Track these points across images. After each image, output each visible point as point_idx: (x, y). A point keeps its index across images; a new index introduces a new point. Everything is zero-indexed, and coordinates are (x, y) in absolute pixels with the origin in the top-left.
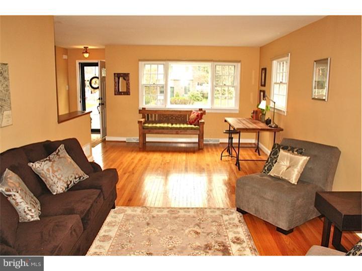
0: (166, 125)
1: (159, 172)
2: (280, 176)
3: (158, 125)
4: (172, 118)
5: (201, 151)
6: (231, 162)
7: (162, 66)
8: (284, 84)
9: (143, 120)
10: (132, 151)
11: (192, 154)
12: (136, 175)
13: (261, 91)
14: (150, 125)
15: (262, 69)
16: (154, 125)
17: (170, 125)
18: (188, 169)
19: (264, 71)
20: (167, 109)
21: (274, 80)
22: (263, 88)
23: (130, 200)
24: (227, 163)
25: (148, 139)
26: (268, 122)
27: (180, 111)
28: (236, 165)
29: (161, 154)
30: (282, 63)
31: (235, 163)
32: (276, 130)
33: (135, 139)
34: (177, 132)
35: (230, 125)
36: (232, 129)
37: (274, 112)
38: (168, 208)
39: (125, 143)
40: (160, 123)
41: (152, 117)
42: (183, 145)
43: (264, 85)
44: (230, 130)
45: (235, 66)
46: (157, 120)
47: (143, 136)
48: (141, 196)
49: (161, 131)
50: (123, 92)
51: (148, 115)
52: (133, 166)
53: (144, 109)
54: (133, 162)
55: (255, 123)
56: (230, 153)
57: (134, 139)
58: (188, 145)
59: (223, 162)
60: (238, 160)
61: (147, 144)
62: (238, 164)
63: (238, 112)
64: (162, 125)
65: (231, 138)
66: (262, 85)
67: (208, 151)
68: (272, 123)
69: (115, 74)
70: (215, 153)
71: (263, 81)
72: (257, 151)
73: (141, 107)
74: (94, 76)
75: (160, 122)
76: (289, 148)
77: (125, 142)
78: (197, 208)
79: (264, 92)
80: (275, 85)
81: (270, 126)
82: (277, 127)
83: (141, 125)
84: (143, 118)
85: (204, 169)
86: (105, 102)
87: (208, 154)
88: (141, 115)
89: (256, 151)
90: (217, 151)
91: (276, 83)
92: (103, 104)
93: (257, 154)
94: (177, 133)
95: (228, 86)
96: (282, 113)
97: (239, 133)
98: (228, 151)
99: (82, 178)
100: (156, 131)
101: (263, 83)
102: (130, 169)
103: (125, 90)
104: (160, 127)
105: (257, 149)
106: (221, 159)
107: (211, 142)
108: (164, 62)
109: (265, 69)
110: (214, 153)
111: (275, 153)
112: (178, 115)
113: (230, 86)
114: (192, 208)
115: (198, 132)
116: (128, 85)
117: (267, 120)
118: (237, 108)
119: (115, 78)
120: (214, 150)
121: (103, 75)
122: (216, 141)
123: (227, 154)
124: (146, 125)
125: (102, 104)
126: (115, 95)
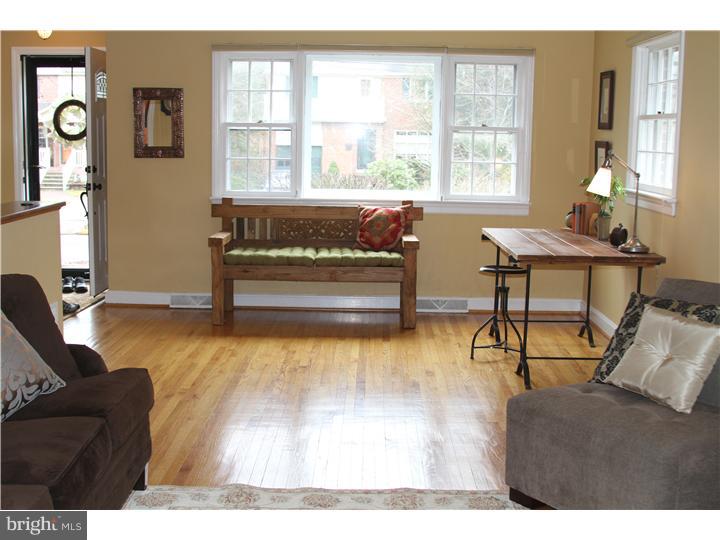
0: (298, 253)
1: (276, 391)
2: (641, 386)
3: (273, 253)
4: (317, 232)
5: (407, 333)
6: (502, 366)
7: (287, 65)
8: (669, 116)
9: (223, 236)
10: (191, 334)
11: (380, 341)
12: (205, 401)
13: (598, 145)
14: (248, 253)
15: (603, 75)
16: (262, 253)
17: (310, 253)
18: (368, 386)
19: (607, 81)
20: (301, 204)
21: (637, 109)
22: (604, 136)
23: (186, 469)
24: (489, 369)
25: (240, 300)
26: (618, 238)
27: (342, 210)
28: (518, 373)
29: (281, 343)
30: (661, 52)
31: (515, 369)
32: (643, 261)
33: (199, 297)
34: (333, 273)
35: (499, 248)
36: (504, 261)
37: (636, 206)
38: (304, 490)
39: (168, 313)
40: (281, 248)
41: (252, 227)
42: (353, 319)
43: (609, 126)
44: (498, 266)
45: (515, 67)
46: (269, 237)
47: (224, 287)
48: (219, 457)
49: (281, 270)
50: (162, 148)
51: (240, 221)
52: (194, 375)
53: (227, 201)
54: (193, 366)
55: (577, 242)
56: (498, 339)
57: (195, 298)
58: (367, 319)
59: (478, 366)
60: (524, 357)
61: (236, 313)
62: (523, 370)
63: (526, 212)
64: (286, 253)
65: (502, 292)
66: (601, 126)
67: (432, 335)
68: (630, 241)
69: (135, 90)
70: (453, 339)
71: (605, 111)
72: (586, 335)
73: (218, 195)
74: (71, 98)
75: (280, 244)
76: (675, 305)
77: (166, 307)
78: (394, 491)
79: (608, 146)
80: (641, 121)
81: (624, 251)
82: (644, 251)
83: (219, 252)
84: (224, 230)
85: (415, 385)
86: (106, 181)
87: (431, 342)
88: (220, 220)
89: (581, 335)
90: (458, 334)
91: (646, 117)
92: (100, 187)
93: (586, 342)
94: (333, 279)
95: (496, 130)
96: (664, 210)
97: (527, 272)
98: (494, 333)
99: (45, 386)
100: (265, 271)
101: (605, 120)
102: (186, 384)
103: (168, 143)
104: (279, 258)
105: (586, 327)
106: (472, 358)
107: (440, 310)
108: (292, 54)
109: (611, 75)
110: (448, 340)
111: (631, 320)
112: (337, 221)
113: (502, 129)
114: (380, 492)
115: (400, 275)
116: (177, 125)
117: (615, 230)
118: (525, 199)
119: (135, 104)
120: (450, 330)
121: (100, 94)
122: (457, 305)
123: (490, 341)
124: (235, 252)
125: (95, 187)
126: (136, 156)
